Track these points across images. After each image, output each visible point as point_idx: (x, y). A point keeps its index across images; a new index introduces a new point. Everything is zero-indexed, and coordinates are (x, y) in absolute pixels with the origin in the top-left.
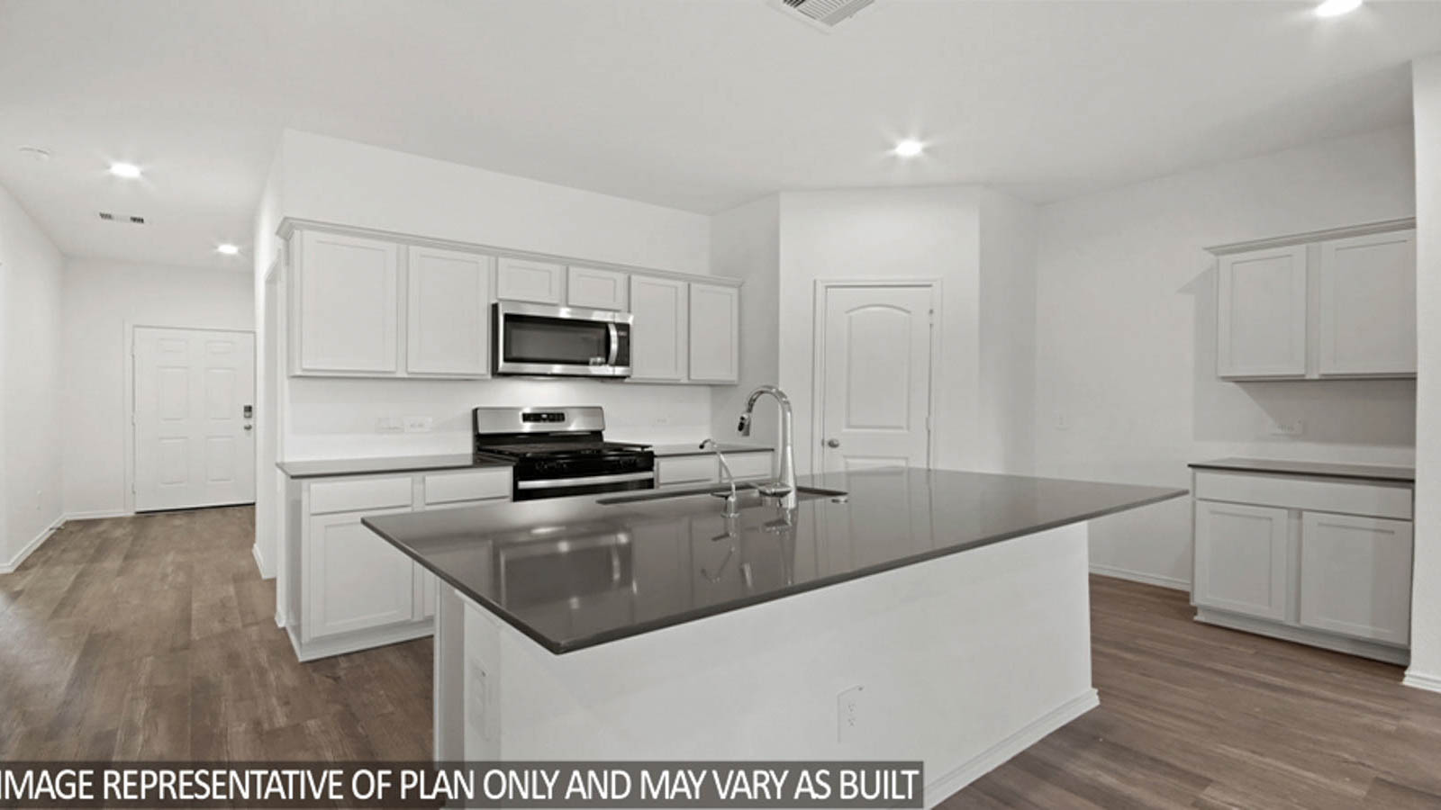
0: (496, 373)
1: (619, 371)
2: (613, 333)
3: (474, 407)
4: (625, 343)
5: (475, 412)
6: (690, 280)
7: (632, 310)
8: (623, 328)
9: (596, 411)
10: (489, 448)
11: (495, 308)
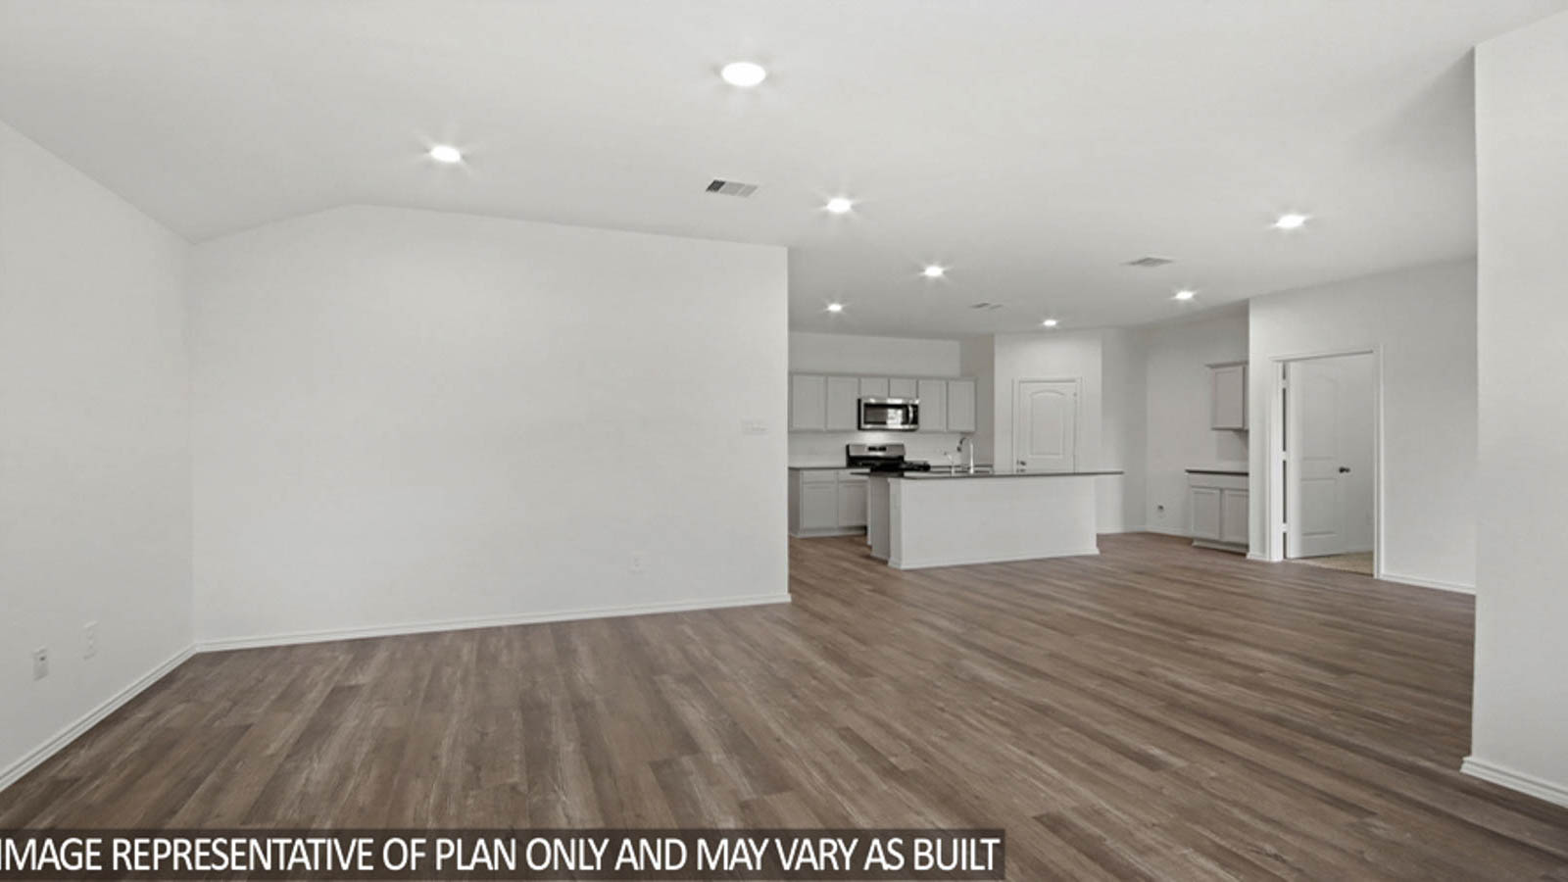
0: (859, 428)
1: (912, 427)
2: (911, 409)
3: (847, 443)
4: (916, 412)
5: (848, 447)
6: (947, 380)
7: (920, 395)
8: (915, 407)
9: (902, 446)
10: (853, 462)
11: (859, 401)
